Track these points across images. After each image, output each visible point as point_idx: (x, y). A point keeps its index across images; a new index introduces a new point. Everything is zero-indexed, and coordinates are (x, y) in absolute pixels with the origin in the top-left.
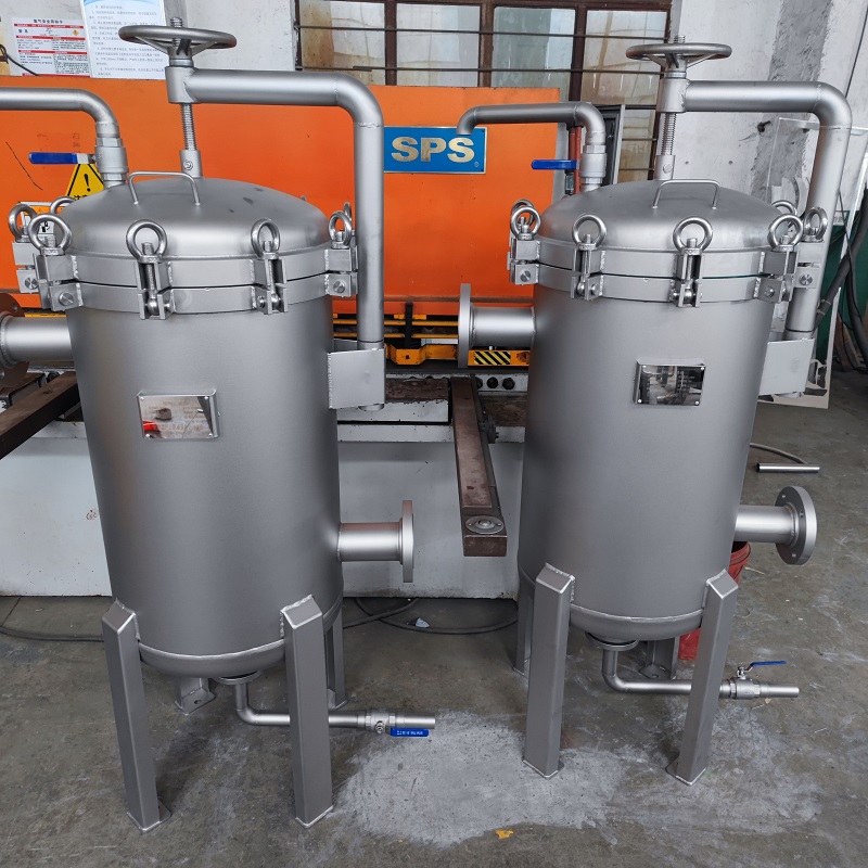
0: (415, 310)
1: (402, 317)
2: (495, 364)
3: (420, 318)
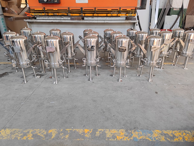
3: (121, 10)
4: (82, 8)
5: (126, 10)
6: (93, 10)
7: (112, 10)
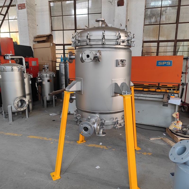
0: (160, 84)
2: (172, 92)
5: (167, 86)
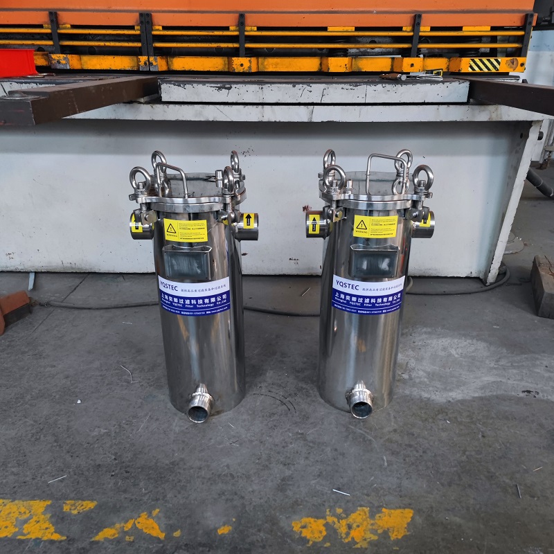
0: (423, 22)
1: (409, 28)
2: (485, 70)
3: (425, 30)
4: (146, 19)
6: (227, 29)
7: (357, 29)
